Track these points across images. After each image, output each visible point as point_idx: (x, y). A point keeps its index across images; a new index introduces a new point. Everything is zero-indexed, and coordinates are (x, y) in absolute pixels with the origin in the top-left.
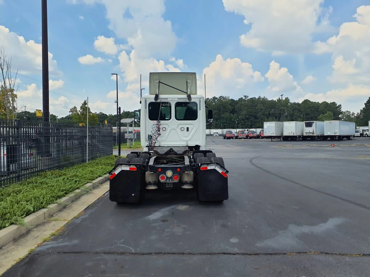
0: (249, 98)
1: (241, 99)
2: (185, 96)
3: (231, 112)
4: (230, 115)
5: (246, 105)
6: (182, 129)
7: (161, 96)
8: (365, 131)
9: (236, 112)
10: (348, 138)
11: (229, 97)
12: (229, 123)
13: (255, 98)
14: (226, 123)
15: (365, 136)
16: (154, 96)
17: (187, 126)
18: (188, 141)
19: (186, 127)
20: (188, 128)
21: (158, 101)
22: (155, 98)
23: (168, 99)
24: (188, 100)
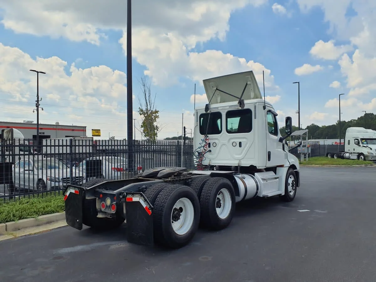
2: (236, 103)
6: (234, 144)
7: (212, 106)
17: (240, 140)
18: (241, 159)
19: (238, 141)
20: (240, 143)
21: (208, 112)
22: (205, 109)
23: (219, 108)
24: (240, 106)
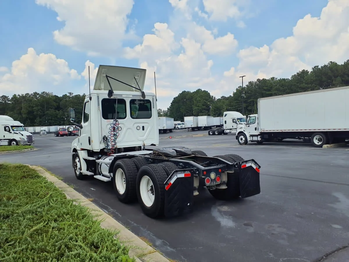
0: (74, 95)
1: (65, 96)
2: (139, 93)
3: (56, 109)
4: (55, 112)
5: (71, 102)
6: (138, 128)
7: (115, 92)
8: (176, 125)
9: (62, 108)
10: (170, 131)
11: (52, 93)
12: (54, 120)
13: (79, 95)
14: (52, 120)
15: (177, 129)
16: (107, 92)
17: (143, 125)
18: (144, 140)
20: (143, 127)
21: (112, 97)
22: (108, 94)
23: (123, 95)
24: (142, 97)
